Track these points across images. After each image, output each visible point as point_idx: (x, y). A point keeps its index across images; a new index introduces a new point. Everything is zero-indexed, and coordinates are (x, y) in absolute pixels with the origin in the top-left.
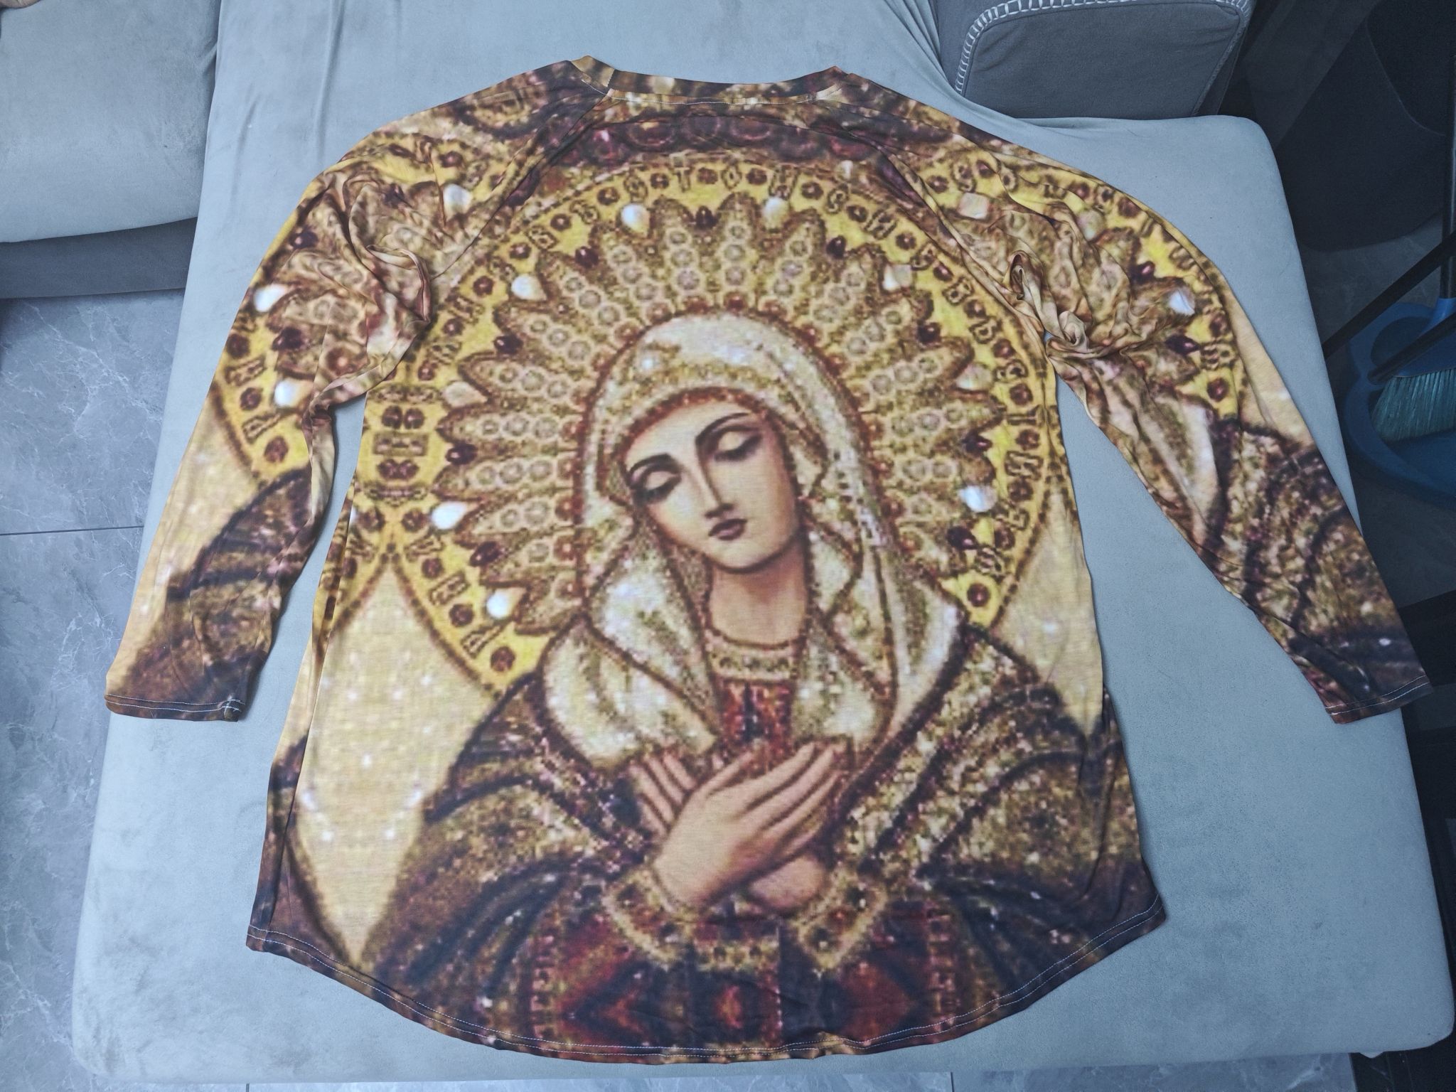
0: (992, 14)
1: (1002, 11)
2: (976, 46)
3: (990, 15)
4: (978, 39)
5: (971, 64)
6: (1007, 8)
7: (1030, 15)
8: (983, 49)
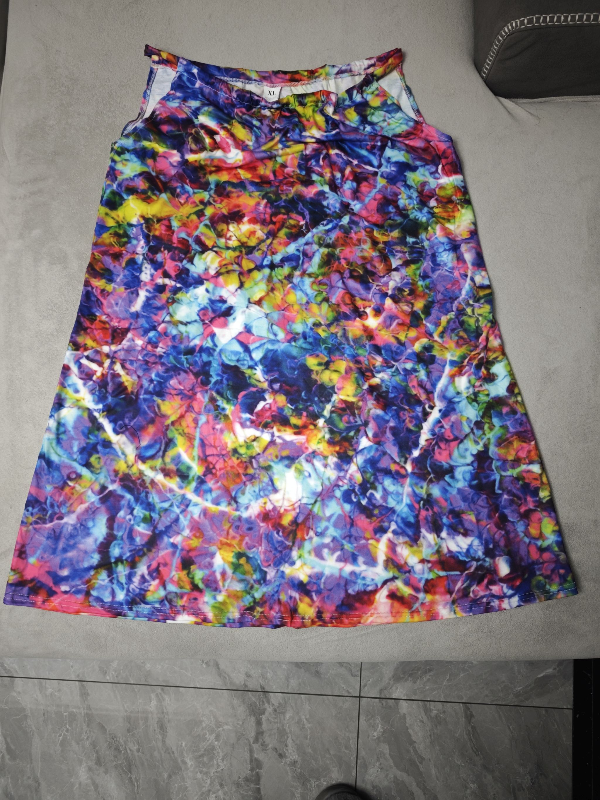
0: (515, 24)
1: (522, 23)
2: (502, 44)
3: (514, 24)
4: (504, 40)
5: (497, 56)
6: (526, 21)
7: (540, 28)
8: (506, 47)
